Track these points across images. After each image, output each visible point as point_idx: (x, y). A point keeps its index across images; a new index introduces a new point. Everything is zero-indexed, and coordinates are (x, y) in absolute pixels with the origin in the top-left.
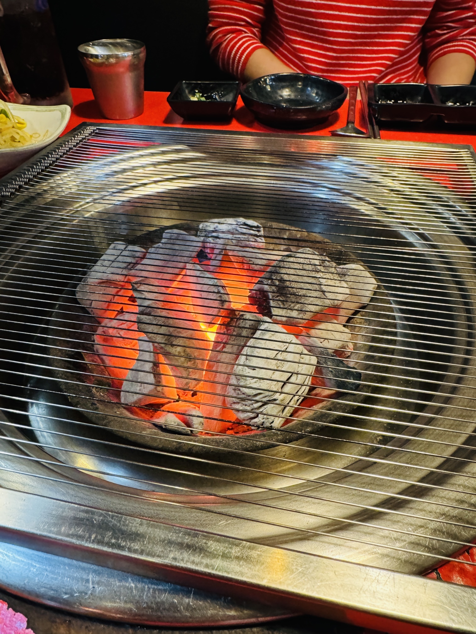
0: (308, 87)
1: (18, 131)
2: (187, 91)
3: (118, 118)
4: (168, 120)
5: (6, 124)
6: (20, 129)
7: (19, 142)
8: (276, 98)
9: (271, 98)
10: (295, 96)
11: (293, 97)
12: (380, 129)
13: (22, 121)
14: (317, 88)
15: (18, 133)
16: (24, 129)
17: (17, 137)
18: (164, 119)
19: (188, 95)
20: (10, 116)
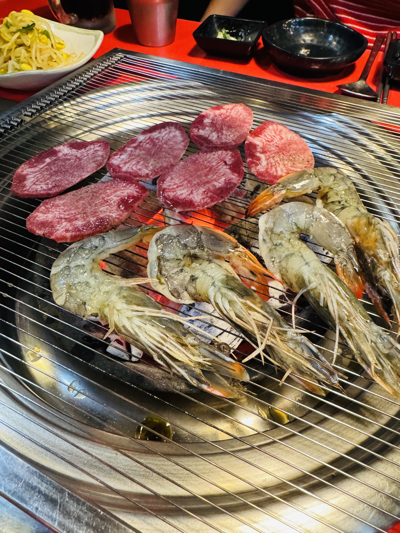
0: (331, 34)
1: (56, 51)
2: (216, 25)
3: (150, 44)
4: (193, 53)
5: (47, 44)
6: (58, 49)
7: (55, 61)
8: (298, 41)
9: (293, 40)
10: (318, 42)
11: (315, 42)
12: (391, 88)
13: (62, 42)
14: (340, 37)
15: (56, 54)
16: (63, 50)
17: (54, 56)
18: (189, 51)
19: (217, 30)
20: (52, 37)
